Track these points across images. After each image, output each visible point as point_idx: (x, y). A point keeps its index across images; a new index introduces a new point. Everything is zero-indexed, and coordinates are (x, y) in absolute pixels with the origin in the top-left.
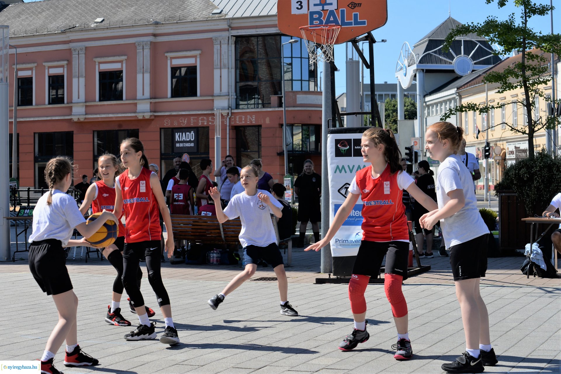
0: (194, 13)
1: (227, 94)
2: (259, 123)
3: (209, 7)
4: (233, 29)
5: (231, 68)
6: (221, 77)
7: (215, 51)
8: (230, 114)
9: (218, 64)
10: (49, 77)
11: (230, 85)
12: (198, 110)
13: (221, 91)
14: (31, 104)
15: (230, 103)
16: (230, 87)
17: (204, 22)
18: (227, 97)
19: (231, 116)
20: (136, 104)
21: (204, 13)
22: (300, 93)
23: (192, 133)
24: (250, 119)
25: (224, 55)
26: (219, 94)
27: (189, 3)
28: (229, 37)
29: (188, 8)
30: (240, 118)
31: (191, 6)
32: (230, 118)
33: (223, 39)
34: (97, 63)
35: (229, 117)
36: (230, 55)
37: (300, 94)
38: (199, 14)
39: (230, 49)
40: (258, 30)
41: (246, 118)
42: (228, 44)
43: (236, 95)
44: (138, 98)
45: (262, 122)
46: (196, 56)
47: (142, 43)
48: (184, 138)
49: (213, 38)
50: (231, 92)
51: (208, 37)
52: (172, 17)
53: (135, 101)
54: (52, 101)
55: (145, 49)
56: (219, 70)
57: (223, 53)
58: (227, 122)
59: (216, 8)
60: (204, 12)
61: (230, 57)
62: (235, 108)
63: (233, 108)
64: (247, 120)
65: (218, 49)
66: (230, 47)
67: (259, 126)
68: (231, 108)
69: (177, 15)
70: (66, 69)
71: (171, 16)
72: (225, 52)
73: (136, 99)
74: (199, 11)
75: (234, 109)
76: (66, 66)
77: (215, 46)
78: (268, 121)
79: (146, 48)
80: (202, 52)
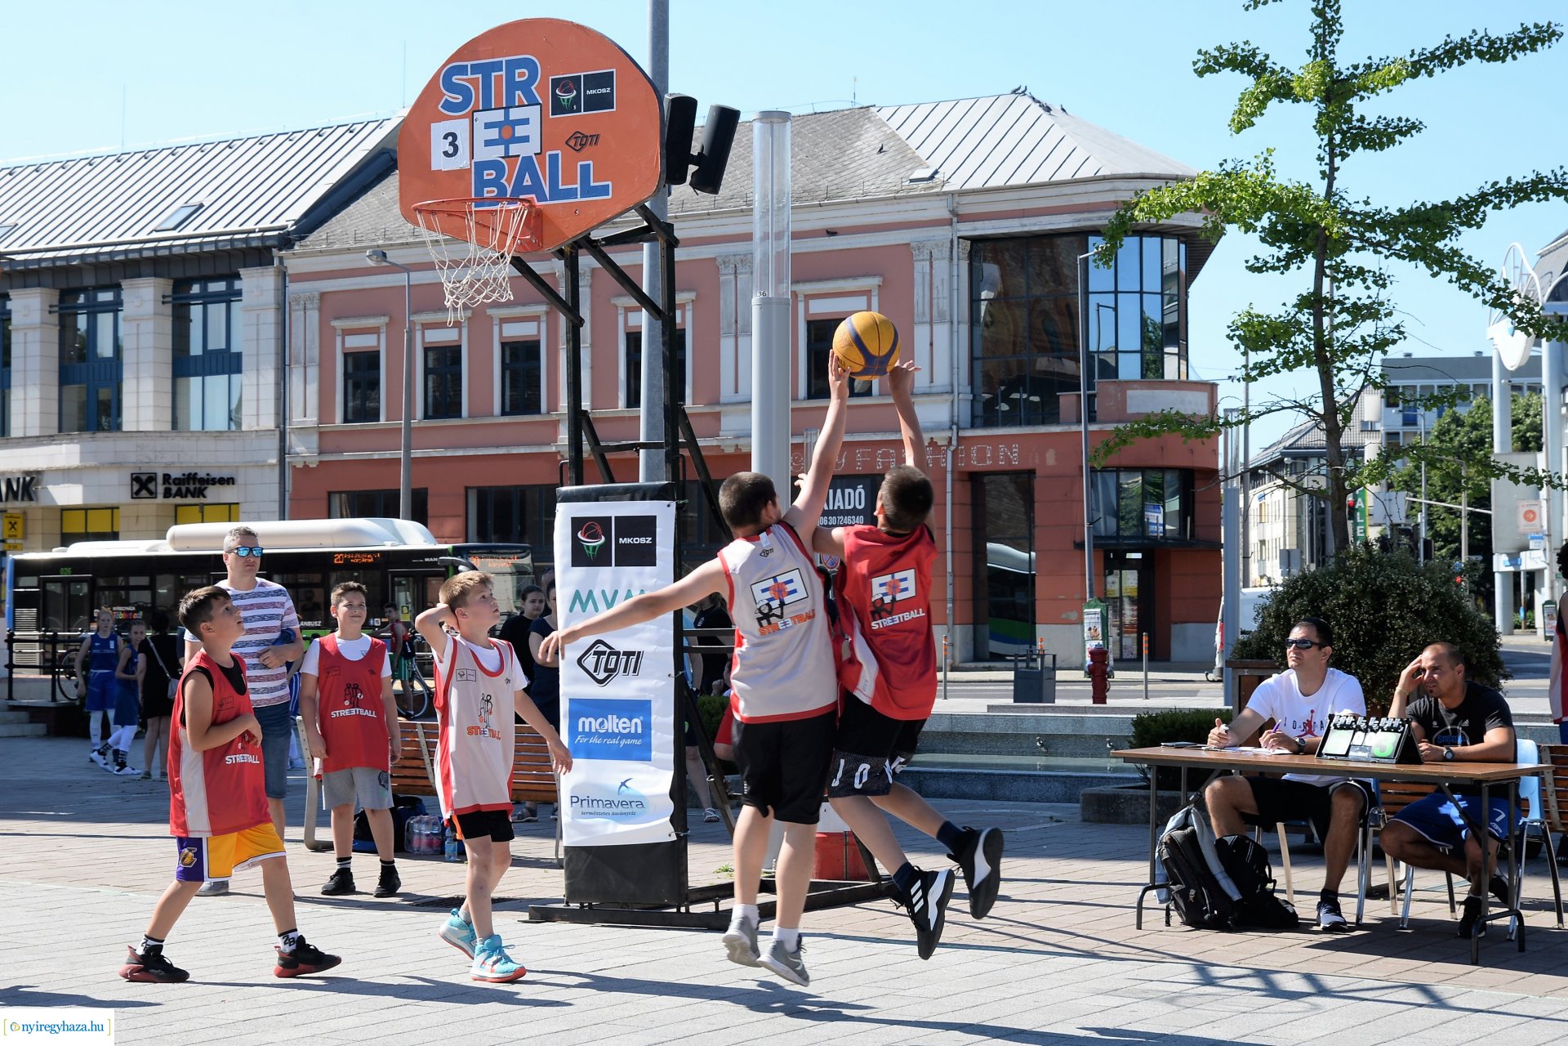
0: (866, 179)
1: (948, 389)
2: (1030, 466)
3: (903, 164)
4: (963, 218)
5: (959, 323)
6: (931, 344)
7: (918, 277)
8: (954, 442)
9: (924, 313)
10: (504, 345)
11: (955, 365)
12: (875, 432)
13: (932, 382)
14: (458, 415)
15: (956, 414)
16: (955, 370)
17: (888, 202)
18: (948, 397)
19: (958, 445)
20: (717, 416)
21: (892, 178)
22: (1135, 386)
23: (860, 489)
24: (1006, 454)
25: (940, 288)
26: (928, 391)
27: (856, 154)
28: (952, 241)
29: (851, 166)
30: (981, 452)
31: (860, 162)
32: (953, 452)
33: (937, 245)
34: (621, 311)
35: (952, 448)
36: (955, 287)
37: (1136, 389)
38: (878, 182)
39: (955, 273)
40: (1025, 221)
41: (995, 451)
42: (951, 259)
43: (972, 392)
44: (723, 400)
45: (1037, 461)
46: (870, 291)
47: (732, 258)
48: (839, 504)
49: (912, 244)
50: (958, 385)
51: (900, 242)
52: (809, 191)
53: (717, 409)
54: (511, 405)
55: (742, 273)
56: (927, 327)
57: (936, 282)
58: (946, 462)
59: (921, 164)
60: (892, 174)
61: (955, 292)
62: (969, 426)
63: (962, 425)
64: (999, 456)
65: (924, 274)
66: (955, 268)
67: (1031, 473)
68: (957, 425)
69: (824, 183)
70: (543, 326)
71: (806, 188)
72: (943, 280)
73: (718, 403)
74: (877, 175)
75: (964, 429)
76: (544, 318)
77: (918, 266)
78: (1051, 458)
79: (744, 270)
80: (883, 282)
